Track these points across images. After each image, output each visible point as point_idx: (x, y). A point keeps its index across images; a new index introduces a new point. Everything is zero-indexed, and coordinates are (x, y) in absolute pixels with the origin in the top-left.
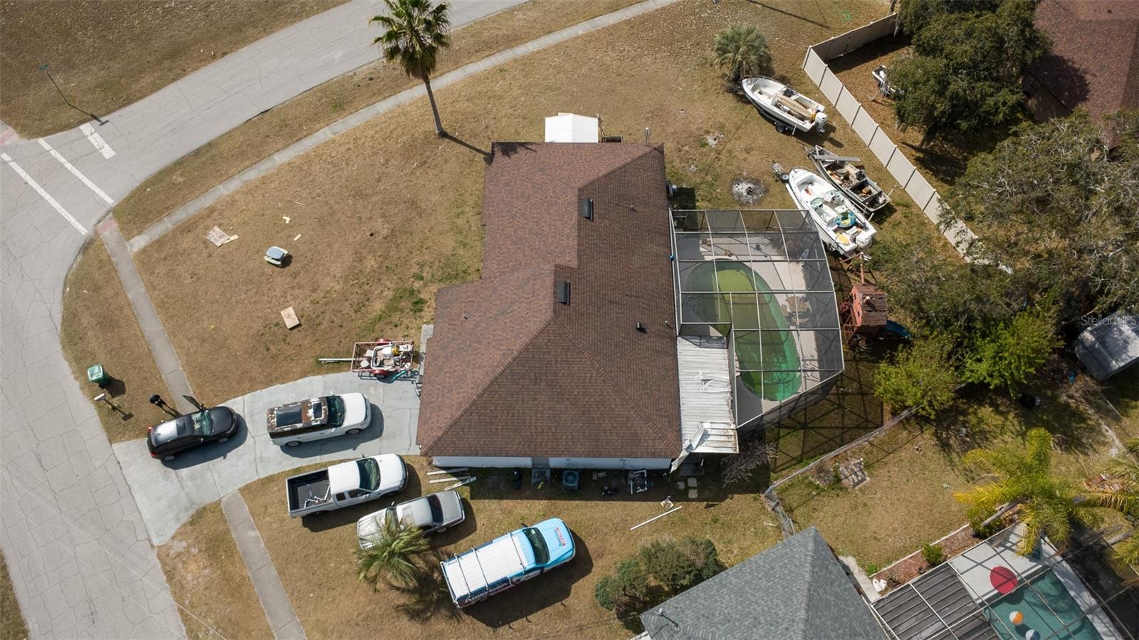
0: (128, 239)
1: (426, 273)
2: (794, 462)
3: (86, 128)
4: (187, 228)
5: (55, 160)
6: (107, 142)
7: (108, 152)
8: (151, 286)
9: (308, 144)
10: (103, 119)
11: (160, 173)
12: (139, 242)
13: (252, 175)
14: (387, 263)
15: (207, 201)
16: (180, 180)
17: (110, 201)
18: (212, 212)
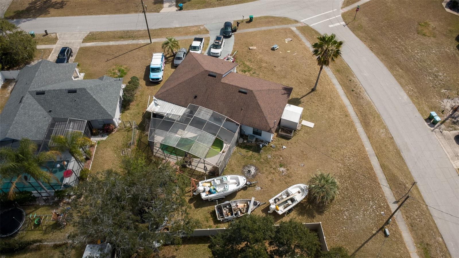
0: (296, 27)
2: (140, 138)
3: (343, 23)
7: (332, 26)
8: (277, 29)
12: (294, 29)
14: (263, 68)
15: (304, 40)
17: (311, 26)
18: (299, 41)
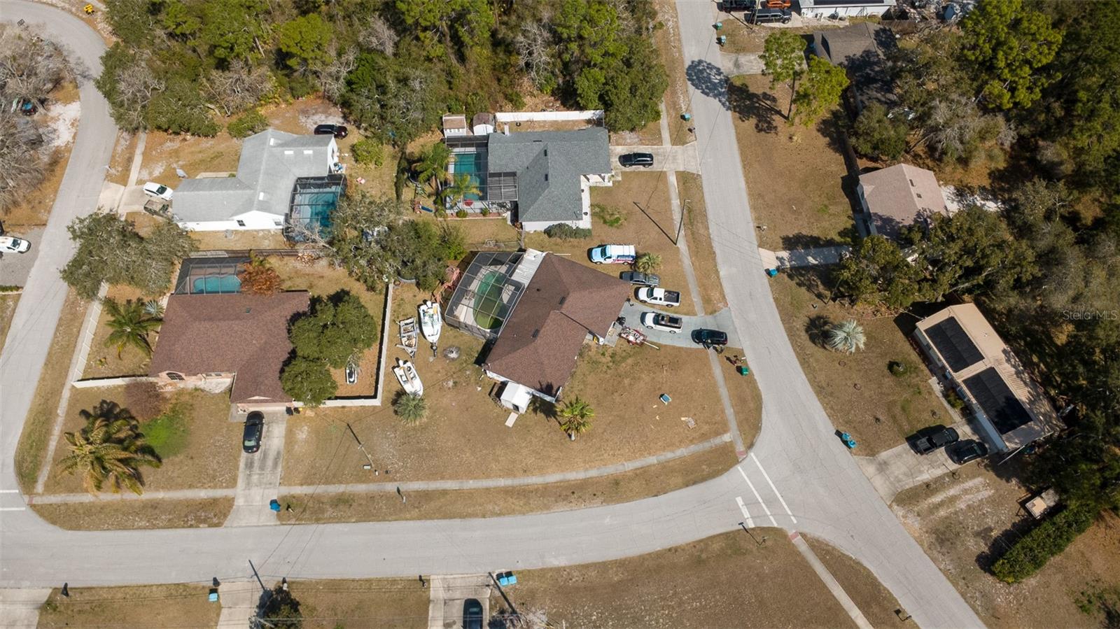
0: (731, 442)
1: (605, 368)
3: (751, 524)
4: (704, 437)
5: (768, 508)
6: (739, 508)
7: (740, 501)
8: (723, 411)
9: (637, 464)
10: (741, 527)
11: (714, 477)
12: (727, 438)
13: (669, 455)
14: (619, 379)
15: (693, 448)
16: (704, 467)
17: (739, 467)
18: (691, 441)
